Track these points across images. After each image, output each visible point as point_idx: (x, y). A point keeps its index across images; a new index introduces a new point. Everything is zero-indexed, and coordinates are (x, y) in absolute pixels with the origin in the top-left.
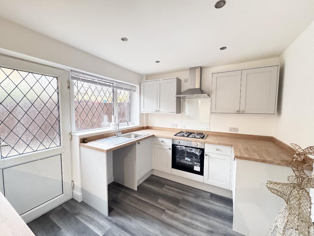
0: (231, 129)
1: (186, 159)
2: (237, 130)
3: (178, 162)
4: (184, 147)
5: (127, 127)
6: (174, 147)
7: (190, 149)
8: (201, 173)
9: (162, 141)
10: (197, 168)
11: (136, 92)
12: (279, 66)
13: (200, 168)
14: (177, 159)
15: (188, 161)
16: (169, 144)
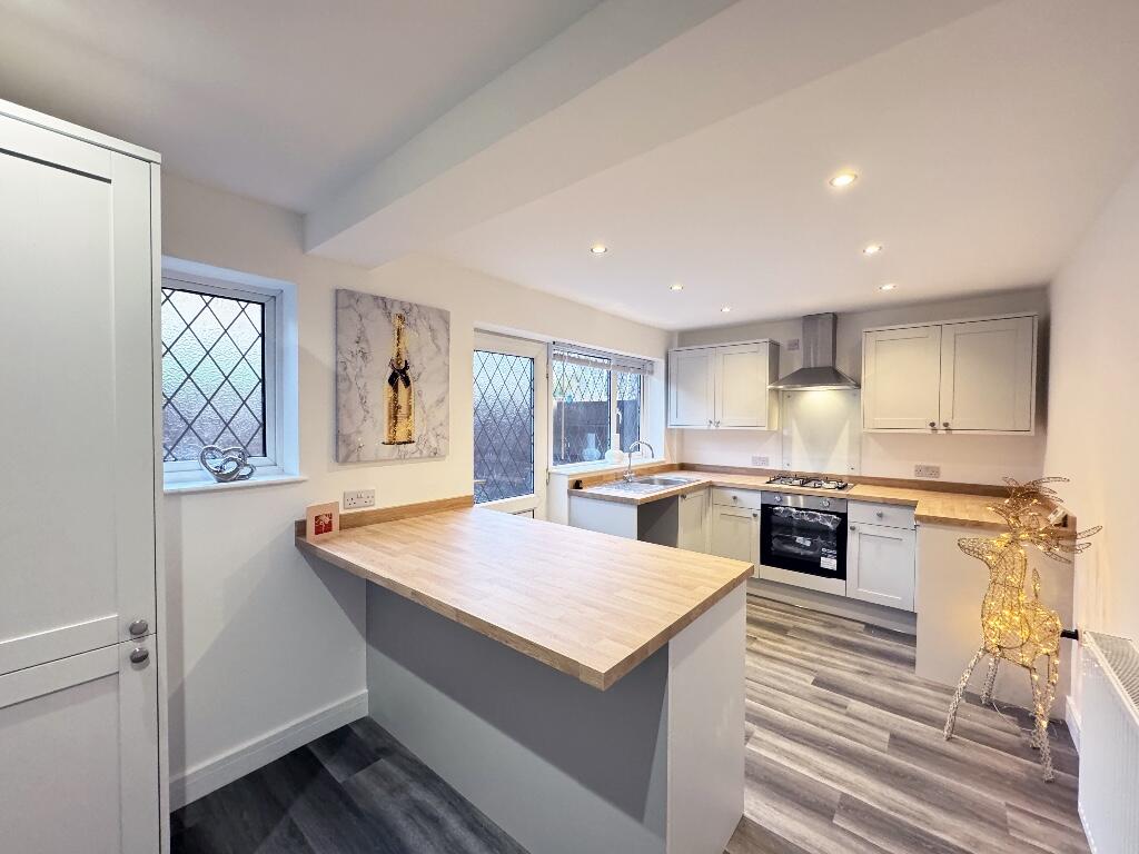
0: (919, 470)
1: (800, 540)
2: (936, 471)
3: (776, 551)
4: (794, 510)
5: (651, 460)
6: (767, 511)
7: (810, 515)
8: (841, 573)
9: (735, 498)
10: (829, 563)
11: (655, 374)
12: (1036, 319)
13: (835, 561)
14: (775, 542)
15: (806, 548)
16: (754, 503)
